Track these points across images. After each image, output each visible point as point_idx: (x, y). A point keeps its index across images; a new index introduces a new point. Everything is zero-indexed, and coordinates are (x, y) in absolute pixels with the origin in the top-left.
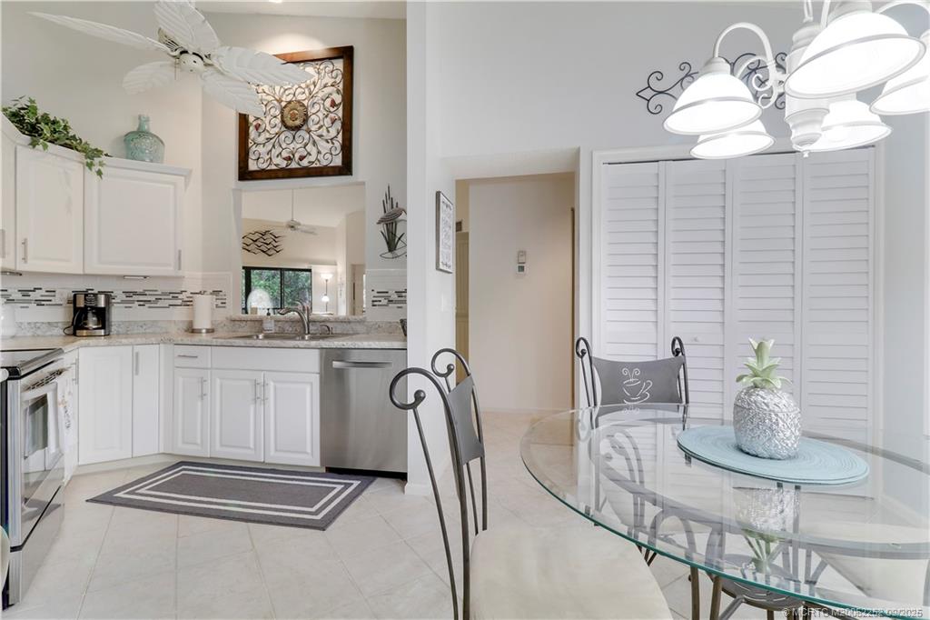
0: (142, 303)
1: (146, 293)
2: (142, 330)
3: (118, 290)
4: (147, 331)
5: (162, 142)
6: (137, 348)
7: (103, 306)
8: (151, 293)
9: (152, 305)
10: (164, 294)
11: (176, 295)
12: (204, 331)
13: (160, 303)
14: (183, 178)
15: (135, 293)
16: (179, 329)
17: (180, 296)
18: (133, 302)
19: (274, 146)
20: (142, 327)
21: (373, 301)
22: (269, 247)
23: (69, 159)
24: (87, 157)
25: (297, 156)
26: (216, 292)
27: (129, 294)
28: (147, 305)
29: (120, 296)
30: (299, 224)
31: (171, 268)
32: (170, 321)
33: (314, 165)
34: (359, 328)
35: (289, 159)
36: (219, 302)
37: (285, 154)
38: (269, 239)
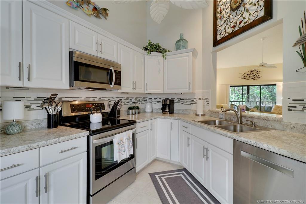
0: (182, 103)
1: (184, 99)
2: (182, 113)
3: (176, 98)
4: (184, 113)
5: (187, 42)
6: (172, 121)
7: (169, 104)
8: (185, 99)
9: (185, 103)
10: (189, 99)
11: (193, 100)
12: (200, 115)
13: (188, 103)
14: (191, 53)
15: (181, 99)
16: (194, 113)
17: (194, 100)
18: (180, 102)
19: (227, 24)
20: (182, 111)
21: (288, 107)
22: (255, 76)
23: (159, 56)
24: (162, 54)
25: (238, 23)
26: (206, 99)
27: (179, 99)
28: (184, 103)
29: (176, 100)
30: (266, 64)
31: (187, 90)
32: (191, 110)
33: (247, 23)
34: (276, 125)
35: (234, 26)
36: (207, 103)
37: (232, 25)
38: (255, 73)
